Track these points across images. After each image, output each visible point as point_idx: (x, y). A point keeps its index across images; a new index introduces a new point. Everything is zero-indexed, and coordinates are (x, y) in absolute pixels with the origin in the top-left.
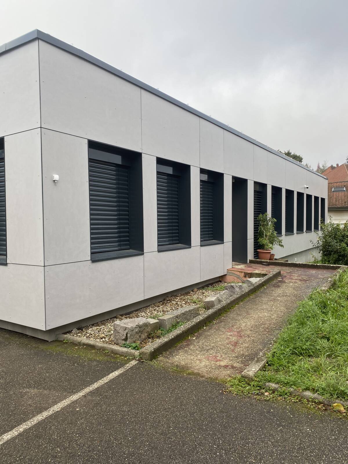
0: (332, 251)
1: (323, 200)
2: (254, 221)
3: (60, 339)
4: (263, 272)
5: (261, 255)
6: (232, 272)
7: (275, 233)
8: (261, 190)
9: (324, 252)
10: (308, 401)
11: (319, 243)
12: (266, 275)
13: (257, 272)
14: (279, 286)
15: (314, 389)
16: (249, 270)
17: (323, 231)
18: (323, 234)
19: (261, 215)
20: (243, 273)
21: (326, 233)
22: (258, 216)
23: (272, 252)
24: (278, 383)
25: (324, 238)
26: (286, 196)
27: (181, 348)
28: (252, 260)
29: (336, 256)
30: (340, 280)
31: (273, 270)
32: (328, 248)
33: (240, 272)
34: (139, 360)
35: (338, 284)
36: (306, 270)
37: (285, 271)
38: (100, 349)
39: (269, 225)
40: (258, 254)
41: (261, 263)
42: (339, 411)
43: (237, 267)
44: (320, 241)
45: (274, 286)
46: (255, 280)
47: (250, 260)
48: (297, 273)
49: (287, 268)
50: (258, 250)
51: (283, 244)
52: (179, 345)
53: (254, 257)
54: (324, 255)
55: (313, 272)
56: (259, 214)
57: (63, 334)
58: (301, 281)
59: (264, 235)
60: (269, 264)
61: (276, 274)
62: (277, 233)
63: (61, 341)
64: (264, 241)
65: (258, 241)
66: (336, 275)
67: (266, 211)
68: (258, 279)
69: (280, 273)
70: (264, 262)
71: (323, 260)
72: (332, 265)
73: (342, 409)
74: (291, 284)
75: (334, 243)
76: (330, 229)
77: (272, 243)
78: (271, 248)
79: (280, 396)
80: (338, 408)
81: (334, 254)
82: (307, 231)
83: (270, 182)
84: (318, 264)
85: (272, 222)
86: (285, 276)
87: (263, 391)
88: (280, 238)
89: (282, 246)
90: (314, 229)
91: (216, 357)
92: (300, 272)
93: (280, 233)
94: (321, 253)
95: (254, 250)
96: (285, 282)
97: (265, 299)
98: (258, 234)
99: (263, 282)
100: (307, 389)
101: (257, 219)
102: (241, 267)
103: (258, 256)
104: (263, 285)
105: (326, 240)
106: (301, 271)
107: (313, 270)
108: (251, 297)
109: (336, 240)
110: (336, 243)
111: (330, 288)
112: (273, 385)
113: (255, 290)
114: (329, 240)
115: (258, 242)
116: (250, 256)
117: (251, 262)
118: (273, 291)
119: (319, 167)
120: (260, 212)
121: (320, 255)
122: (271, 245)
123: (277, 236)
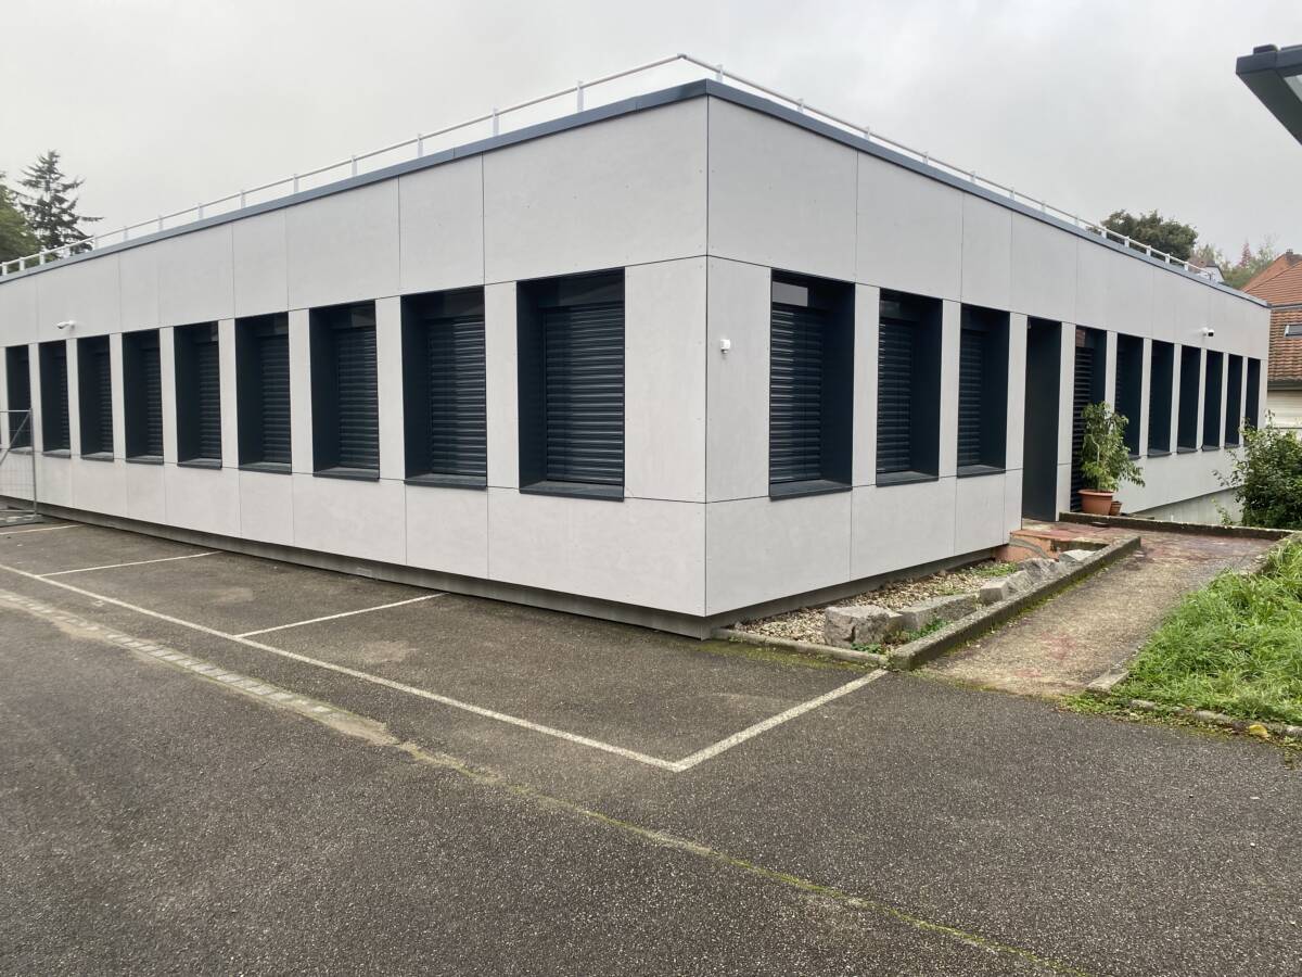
0: (1270, 498)
1: (1254, 364)
2: (1074, 421)
3: (721, 637)
4: (1096, 541)
5: (1088, 503)
6: (1023, 538)
7: (1126, 451)
8: (1090, 346)
9: (1250, 500)
10: (1207, 724)
11: (1237, 477)
12: (1104, 546)
13: (1082, 539)
14: (1137, 569)
15: (1217, 707)
16: (1064, 536)
17: (1250, 448)
18: (1248, 455)
19: (1090, 408)
20: (1049, 542)
21: (1258, 453)
22: (1082, 409)
23: (1116, 497)
24: (1153, 700)
25: (1252, 464)
26: (1153, 358)
27: (956, 658)
28: (1065, 515)
29: (1281, 508)
30: (1286, 559)
31: (1121, 538)
32: (1262, 490)
33: (1041, 539)
34: (888, 669)
35: (1279, 565)
36: (1203, 539)
37: (1149, 539)
38: (806, 653)
39: (1110, 433)
40: (1080, 500)
41: (1089, 521)
42: (1260, 737)
43: (1031, 528)
44: (1239, 474)
45: (1127, 567)
46: (1079, 555)
47: (1061, 515)
48: (1180, 546)
49: (1155, 534)
50: (1081, 492)
51: (1142, 477)
52: (953, 654)
53: (1072, 508)
54: (1249, 506)
55: (1220, 543)
56: (1086, 404)
57: (722, 628)
58: (1190, 559)
59: (1096, 454)
60: (1108, 524)
61: (1132, 542)
62: (1129, 452)
63: (723, 640)
64: (1099, 469)
65: (1083, 469)
66: (1277, 550)
67: (1102, 397)
68: (1089, 553)
69: (1138, 542)
70: (1097, 519)
71: (1248, 518)
72: (1268, 530)
73: (1265, 733)
74: (1167, 565)
75: (1276, 476)
76: (1269, 443)
77: (1115, 475)
78: (1113, 486)
79: (1157, 717)
80: (1257, 732)
81: (1276, 504)
82: (1206, 447)
83: (1113, 327)
84: (1233, 527)
85: (1117, 424)
86: (1152, 550)
87: (1128, 711)
88: (1137, 464)
89: (1139, 482)
90: (1226, 441)
91: (1029, 672)
92: (1186, 544)
93: (1135, 451)
94: (1241, 502)
95: (1072, 490)
96: (1151, 561)
97: (1109, 591)
98: (1082, 453)
99: (1101, 559)
100: (1206, 707)
101: (1079, 415)
102: (1042, 528)
103: (1080, 505)
104: (1102, 566)
105: (1256, 471)
106: (1190, 542)
107: (1221, 540)
108: (1078, 586)
109: (1283, 469)
110: (1283, 477)
111: (1258, 574)
112: (1145, 703)
113: (1086, 572)
114: (1265, 469)
115: (1083, 472)
116: (1063, 504)
117: (1064, 518)
118: (1125, 576)
119: (1246, 254)
120: (1086, 398)
121: (1240, 505)
122: (1112, 480)
123: (1131, 459)
